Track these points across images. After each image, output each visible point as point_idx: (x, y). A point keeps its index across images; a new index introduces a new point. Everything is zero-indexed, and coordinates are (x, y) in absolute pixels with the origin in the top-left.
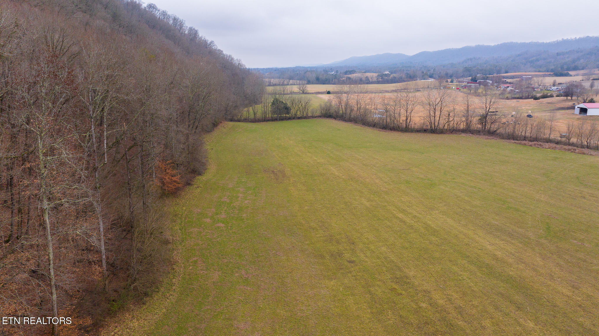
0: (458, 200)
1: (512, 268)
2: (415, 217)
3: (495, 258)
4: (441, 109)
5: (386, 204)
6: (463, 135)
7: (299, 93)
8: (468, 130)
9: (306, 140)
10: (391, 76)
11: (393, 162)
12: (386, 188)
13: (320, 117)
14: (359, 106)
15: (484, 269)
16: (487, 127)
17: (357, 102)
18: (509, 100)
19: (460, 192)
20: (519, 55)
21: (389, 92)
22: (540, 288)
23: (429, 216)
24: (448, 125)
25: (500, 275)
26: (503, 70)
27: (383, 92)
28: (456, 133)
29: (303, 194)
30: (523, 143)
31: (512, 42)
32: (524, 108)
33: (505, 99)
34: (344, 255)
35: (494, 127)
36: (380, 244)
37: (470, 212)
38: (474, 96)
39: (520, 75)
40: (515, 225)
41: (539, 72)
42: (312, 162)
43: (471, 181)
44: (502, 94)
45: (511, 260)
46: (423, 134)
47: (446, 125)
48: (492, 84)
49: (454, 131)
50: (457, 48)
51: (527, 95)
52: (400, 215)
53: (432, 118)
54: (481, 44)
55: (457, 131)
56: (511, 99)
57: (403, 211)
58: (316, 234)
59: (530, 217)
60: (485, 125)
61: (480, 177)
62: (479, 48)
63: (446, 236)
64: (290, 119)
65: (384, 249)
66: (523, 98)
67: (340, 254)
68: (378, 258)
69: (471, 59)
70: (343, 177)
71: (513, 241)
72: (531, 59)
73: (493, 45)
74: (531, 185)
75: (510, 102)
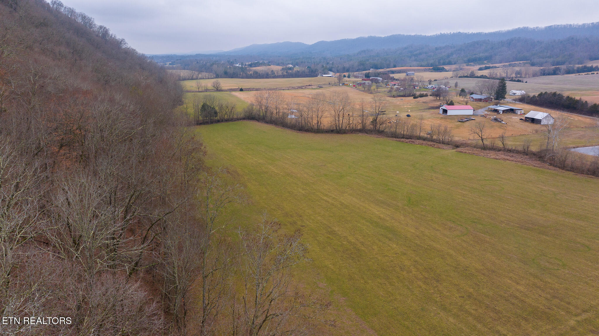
0: (359, 186)
1: (388, 223)
2: (334, 198)
3: (380, 218)
4: (343, 114)
5: (315, 191)
6: (360, 134)
7: (212, 90)
8: (363, 130)
9: (242, 143)
10: (295, 69)
11: (313, 160)
12: (312, 180)
13: (244, 119)
14: (277, 110)
15: (374, 224)
16: (377, 127)
17: (276, 107)
18: (395, 98)
19: (359, 180)
20: (405, 48)
21: (295, 89)
22: (401, 230)
23: (342, 197)
24: (349, 127)
25: (382, 226)
26: (392, 65)
27: (290, 88)
28: (355, 133)
29: (258, 187)
30: (401, 141)
31: (400, 35)
32: (405, 106)
33: (392, 97)
34: (297, 223)
35: (382, 128)
36: (316, 215)
37: (366, 193)
38: (368, 93)
39: (405, 70)
40: (391, 199)
41: (421, 66)
42: (254, 163)
43: (367, 172)
44: (390, 91)
45: (388, 219)
46: (331, 134)
47: (348, 127)
48: (382, 82)
49: (353, 131)
50: (352, 38)
51: (409, 92)
52: (325, 198)
53: (337, 122)
54: (373, 35)
55: (356, 131)
56: (397, 97)
57: (326, 195)
58: (277, 213)
59: (400, 194)
60: (376, 126)
61: (372, 169)
62: (372, 40)
63: (353, 209)
64: (218, 121)
65: (319, 218)
66: (406, 95)
67: (295, 223)
68: (317, 223)
69: (364, 51)
70: (281, 174)
71: (390, 209)
72: (415, 53)
73: (383, 36)
74: (403, 173)
75: (396, 100)
